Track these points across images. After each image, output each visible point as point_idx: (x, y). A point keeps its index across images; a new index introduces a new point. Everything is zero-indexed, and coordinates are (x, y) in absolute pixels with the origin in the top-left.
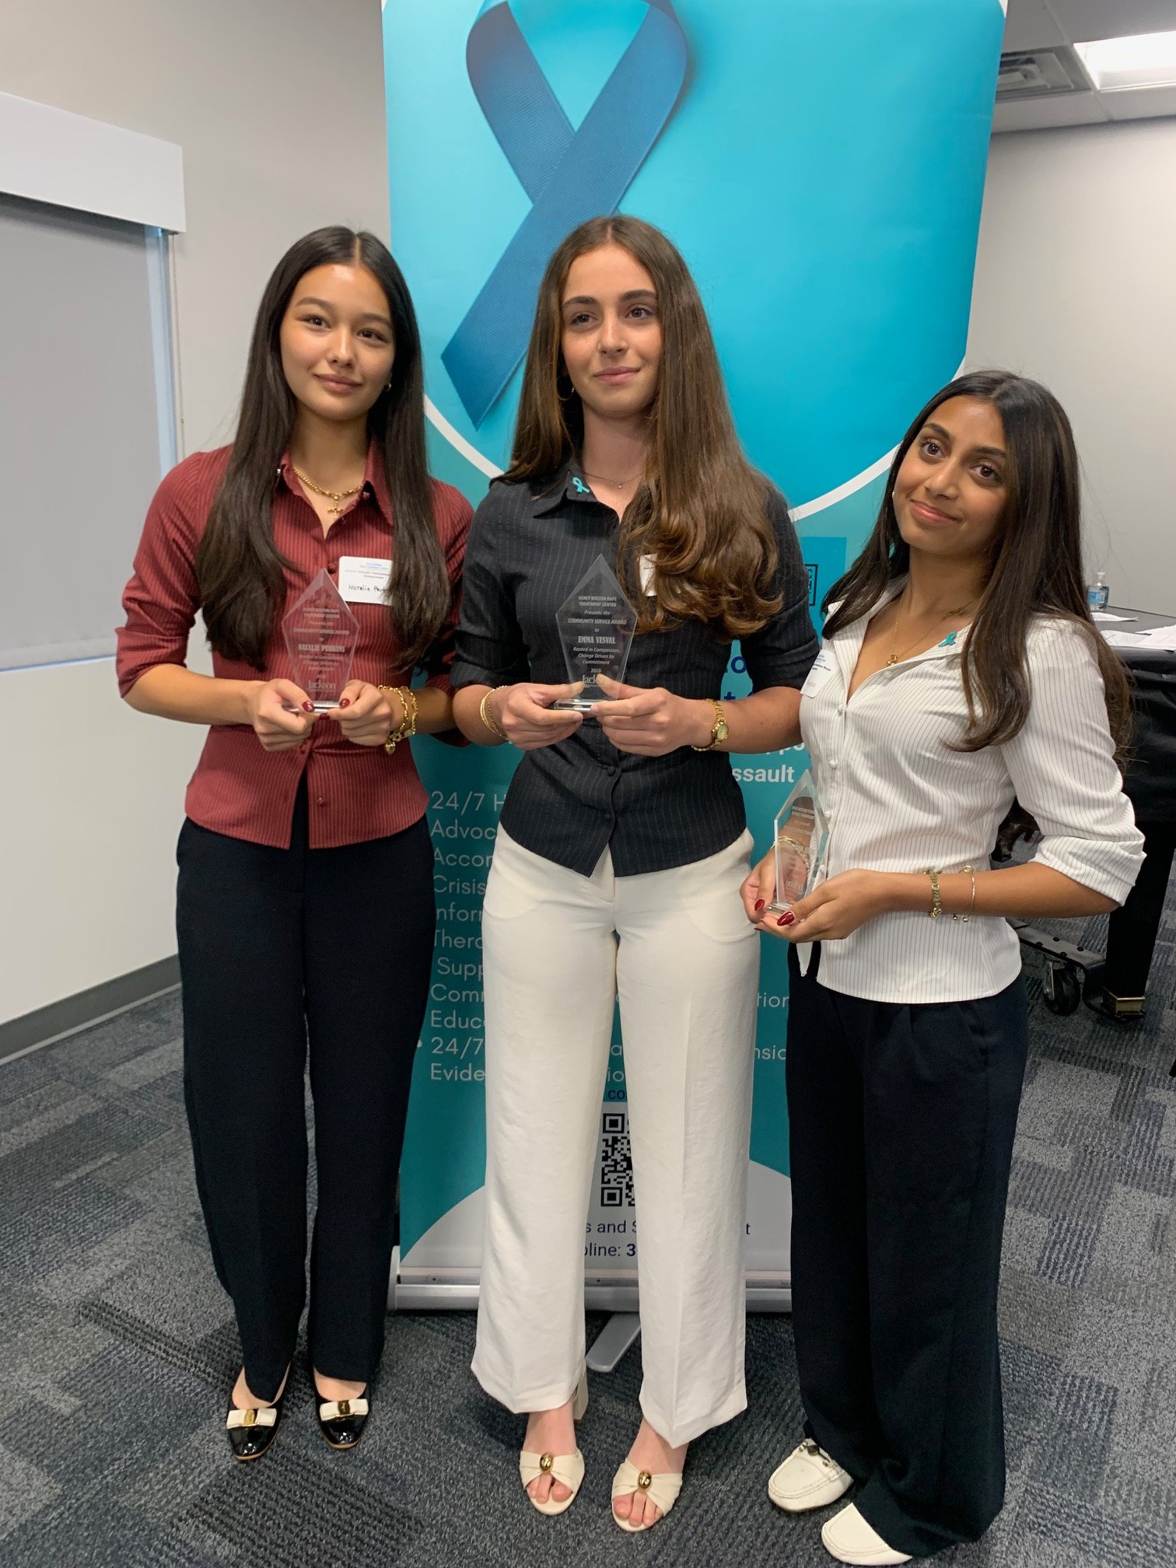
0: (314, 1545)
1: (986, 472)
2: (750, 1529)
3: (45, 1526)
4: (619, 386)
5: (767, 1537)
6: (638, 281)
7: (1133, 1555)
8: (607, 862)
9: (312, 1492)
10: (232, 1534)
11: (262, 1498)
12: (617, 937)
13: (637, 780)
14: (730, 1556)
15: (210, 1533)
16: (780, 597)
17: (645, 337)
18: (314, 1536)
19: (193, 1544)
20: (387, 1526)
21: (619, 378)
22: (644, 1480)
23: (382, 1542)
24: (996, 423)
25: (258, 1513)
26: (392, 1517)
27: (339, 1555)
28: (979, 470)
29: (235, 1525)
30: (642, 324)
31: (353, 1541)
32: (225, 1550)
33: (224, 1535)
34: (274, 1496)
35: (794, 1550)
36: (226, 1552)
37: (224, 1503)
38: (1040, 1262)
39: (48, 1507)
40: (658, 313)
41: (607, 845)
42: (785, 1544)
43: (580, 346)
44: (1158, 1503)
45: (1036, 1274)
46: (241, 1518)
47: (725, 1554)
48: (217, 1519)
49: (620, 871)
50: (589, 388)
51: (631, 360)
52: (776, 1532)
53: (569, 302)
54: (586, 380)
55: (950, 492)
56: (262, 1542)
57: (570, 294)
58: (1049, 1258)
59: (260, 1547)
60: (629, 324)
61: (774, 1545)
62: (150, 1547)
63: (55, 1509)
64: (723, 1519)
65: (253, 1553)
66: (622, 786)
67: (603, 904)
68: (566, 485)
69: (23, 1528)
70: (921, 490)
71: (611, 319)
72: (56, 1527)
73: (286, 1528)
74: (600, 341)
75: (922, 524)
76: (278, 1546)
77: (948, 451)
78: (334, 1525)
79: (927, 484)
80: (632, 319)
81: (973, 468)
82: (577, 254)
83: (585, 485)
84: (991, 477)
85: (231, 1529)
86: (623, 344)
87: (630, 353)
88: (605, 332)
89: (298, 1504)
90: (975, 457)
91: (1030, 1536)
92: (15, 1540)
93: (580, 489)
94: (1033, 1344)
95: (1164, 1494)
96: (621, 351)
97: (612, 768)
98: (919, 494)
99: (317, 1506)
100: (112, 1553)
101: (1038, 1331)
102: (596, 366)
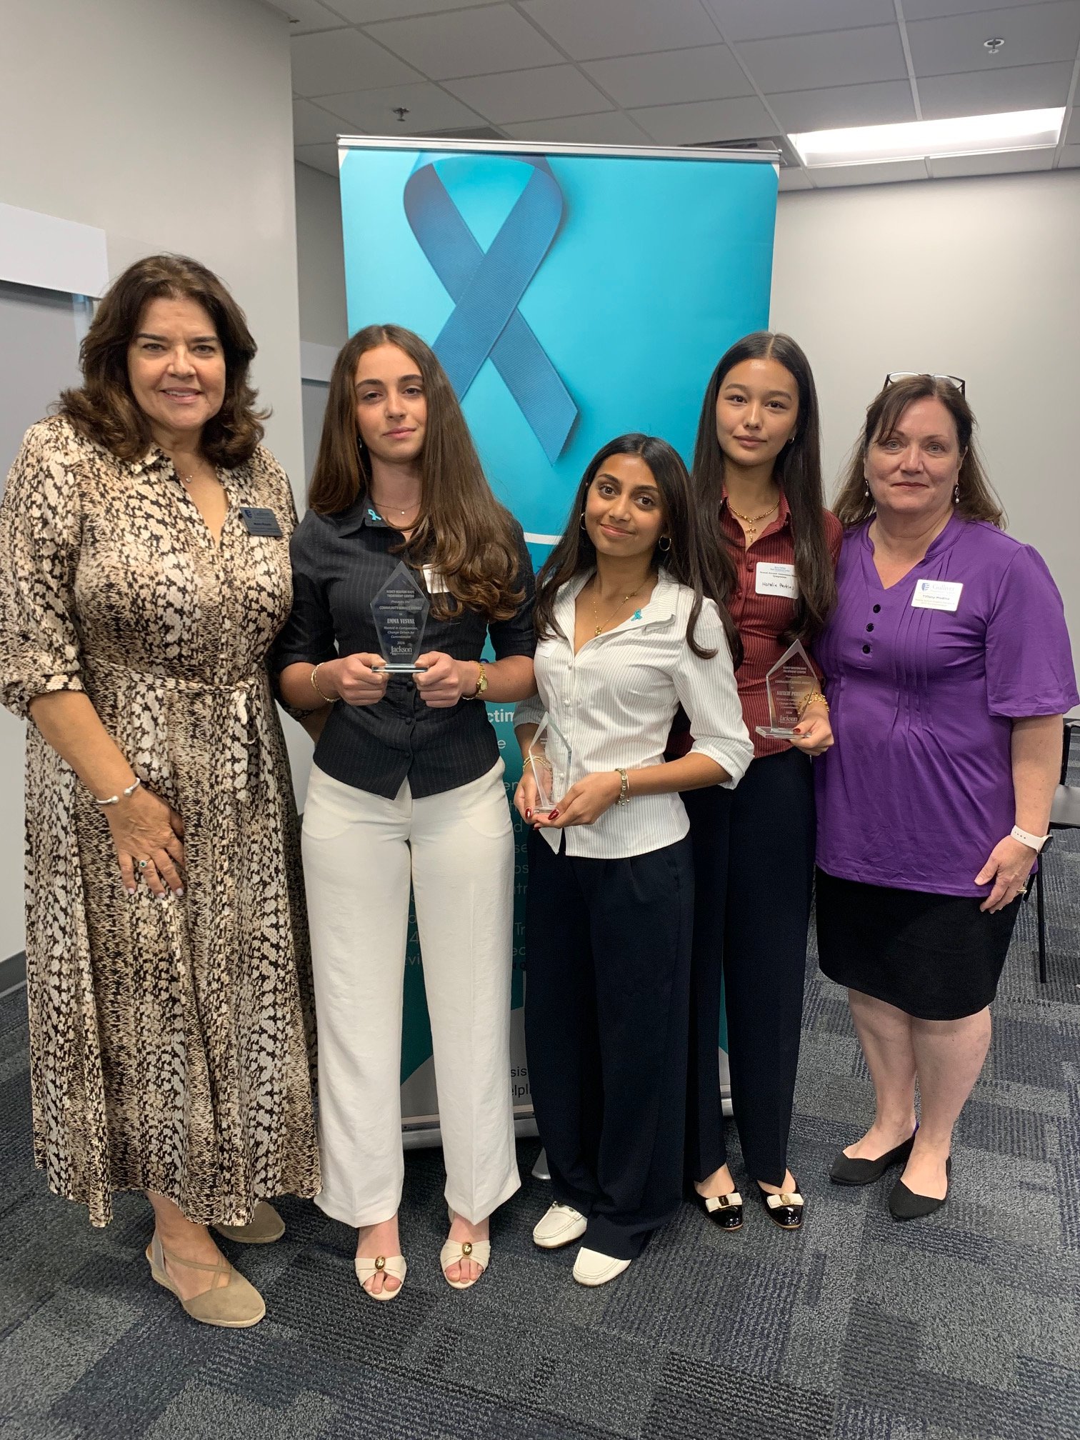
0: (357, 1321)
1: (646, 501)
2: (679, 1265)
3: (139, 1338)
4: (402, 440)
5: (692, 1269)
6: (411, 369)
7: (946, 1246)
8: (406, 789)
9: (345, 1287)
10: (291, 1323)
11: (307, 1295)
12: (408, 842)
13: (427, 727)
14: (668, 1285)
15: (273, 1324)
16: (523, 591)
17: (416, 407)
18: (356, 1315)
19: (262, 1332)
20: (409, 1301)
21: (402, 435)
22: (467, 1249)
23: (409, 1312)
24: (646, 469)
25: (306, 1305)
26: (412, 1295)
27: (378, 1324)
28: (641, 500)
29: (291, 1316)
30: (414, 398)
31: (386, 1314)
32: (288, 1334)
33: (284, 1324)
34: (316, 1293)
35: (713, 1275)
36: (290, 1335)
37: (278, 1303)
38: (854, 1068)
39: (135, 1325)
40: (423, 391)
41: (406, 778)
42: (706, 1271)
43: (373, 415)
44: (957, 1212)
45: (852, 1076)
46: (295, 1311)
47: (665, 1284)
48: (276, 1314)
49: (416, 795)
50: (378, 442)
51: (409, 423)
52: (697, 1265)
53: (361, 384)
54: (377, 437)
55: (627, 517)
56: (316, 1324)
57: (361, 378)
58: (860, 1064)
59: (315, 1328)
60: (405, 397)
61: (698, 1273)
62: (229, 1340)
63: (142, 1326)
64: (659, 1262)
65: (311, 1332)
66: (417, 731)
67: (403, 820)
68: (364, 515)
69: (120, 1342)
70: (606, 517)
71: (393, 393)
72: (148, 1338)
73: (331, 1312)
74: (387, 409)
75: (610, 539)
76: (331, 1325)
77: (619, 491)
78: (368, 1306)
79: (611, 513)
80: (407, 394)
81: (636, 499)
82: (364, 350)
83: (378, 514)
84: (648, 504)
85: (289, 1319)
86: (404, 412)
87: (408, 418)
88: (389, 403)
89: (337, 1296)
90: (637, 492)
91: (874, 1244)
92: (117, 1351)
93: (374, 518)
94: (857, 1122)
95: (961, 1205)
96: (403, 416)
97: (409, 719)
98: (605, 520)
99: (352, 1295)
100: (200, 1348)
101: (860, 1114)
102: (384, 427)
